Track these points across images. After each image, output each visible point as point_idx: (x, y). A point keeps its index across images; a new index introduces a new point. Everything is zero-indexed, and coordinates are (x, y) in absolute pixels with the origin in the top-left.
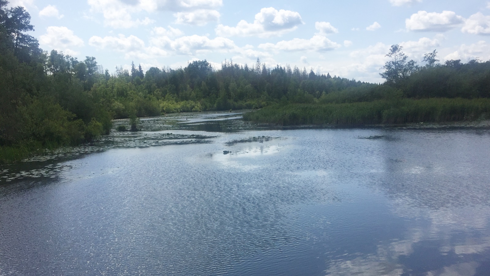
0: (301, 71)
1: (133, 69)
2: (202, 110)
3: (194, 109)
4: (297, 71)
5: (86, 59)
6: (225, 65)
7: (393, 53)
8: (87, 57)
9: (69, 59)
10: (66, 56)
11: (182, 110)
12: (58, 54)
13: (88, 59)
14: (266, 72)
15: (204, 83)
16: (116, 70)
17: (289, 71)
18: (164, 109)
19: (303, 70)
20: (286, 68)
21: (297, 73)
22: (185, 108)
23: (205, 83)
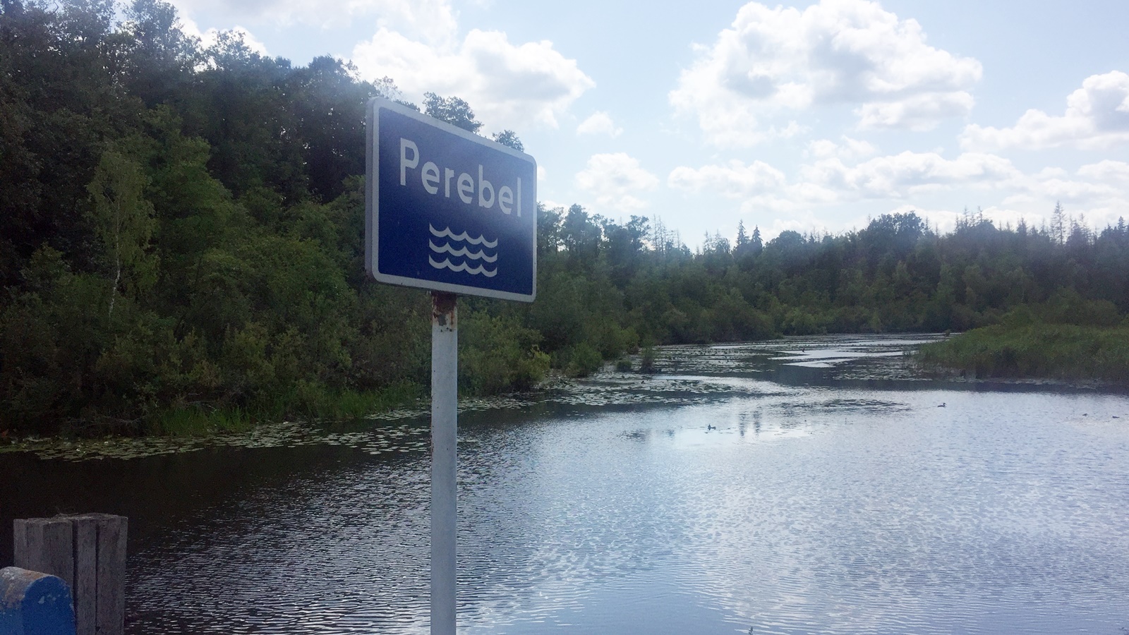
1: (742, 238)
5: (631, 220)
6: (966, 223)
8: (633, 217)
9: (600, 221)
10: (595, 217)
12: (582, 211)
13: (635, 220)
14: (1081, 236)
15: (901, 266)
16: (706, 239)
23: (905, 266)
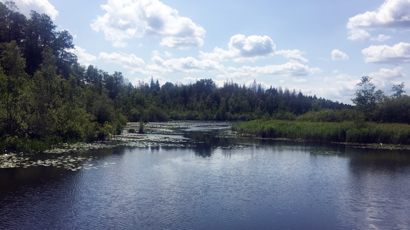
0: (291, 92)
1: (152, 83)
2: (204, 119)
3: (197, 118)
4: (287, 92)
6: (227, 84)
7: (363, 83)
8: (116, 72)
9: (102, 72)
11: (187, 118)
12: (94, 68)
13: (116, 74)
14: (261, 91)
16: (139, 83)
17: (281, 91)
18: (173, 116)
19: (292, 91)
20: (278, 89)
21: (288, 93)
22: (190, 117)
